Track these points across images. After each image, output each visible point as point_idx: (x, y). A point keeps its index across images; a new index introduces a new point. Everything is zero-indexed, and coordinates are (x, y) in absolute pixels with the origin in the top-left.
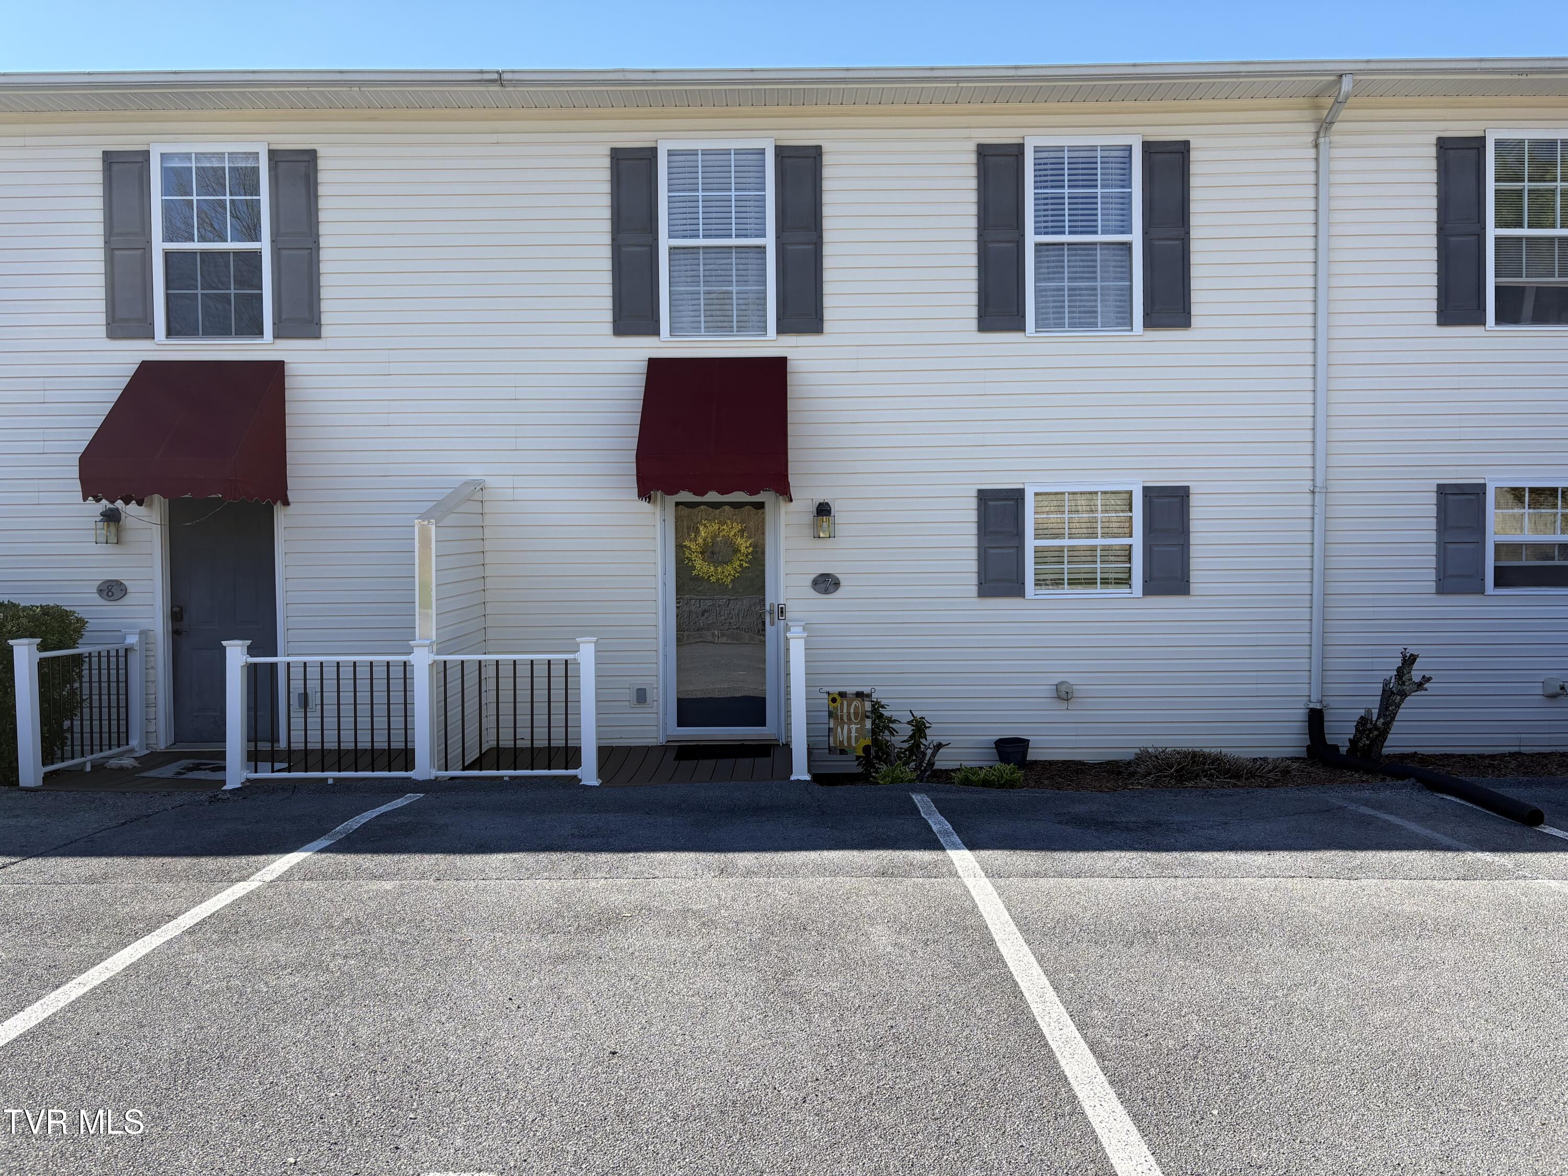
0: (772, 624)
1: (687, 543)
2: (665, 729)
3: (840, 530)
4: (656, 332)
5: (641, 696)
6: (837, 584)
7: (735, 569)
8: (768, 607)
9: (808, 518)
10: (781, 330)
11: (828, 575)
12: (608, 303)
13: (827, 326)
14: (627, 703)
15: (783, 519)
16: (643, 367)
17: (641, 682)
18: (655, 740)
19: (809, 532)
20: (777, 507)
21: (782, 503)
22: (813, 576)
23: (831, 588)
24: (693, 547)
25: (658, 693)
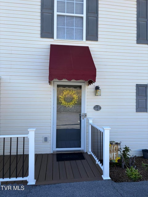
0: (83, 119)
1: (60, 96)
2: (52, 149)
3: (102, 94)
4: (53, 38)
5: (46, 139)
6: (100, 108)
7: (73, 104)
8: (82, 114)
9: (93, 90)
10: (87, 39)
11: (98, 106)
12: (39, 29)
13: (99, 39)
14: (42, 142)
15: (87, 90)
16: (49, 47)
17: (46, 135)
18: (49, 152)
19: (93, 94)
20: (85, 87)
21: (86, 86)
22: (94, 106)
23: (99, 109)
24: (62, 97)
25: (51, 139)
